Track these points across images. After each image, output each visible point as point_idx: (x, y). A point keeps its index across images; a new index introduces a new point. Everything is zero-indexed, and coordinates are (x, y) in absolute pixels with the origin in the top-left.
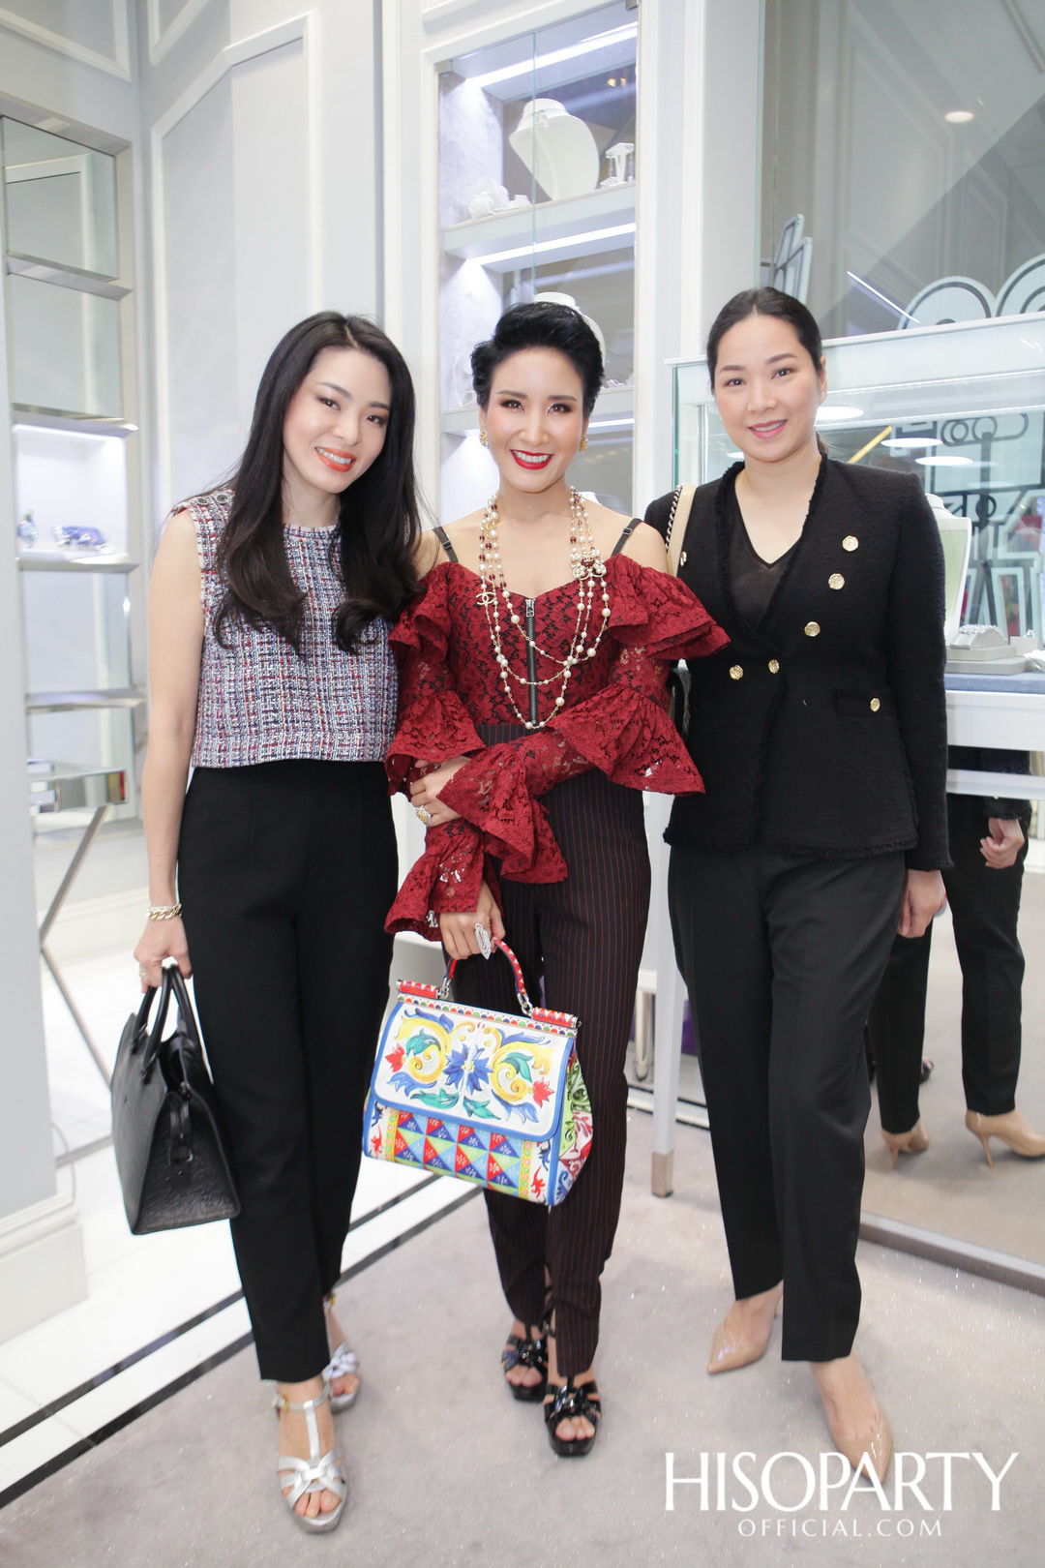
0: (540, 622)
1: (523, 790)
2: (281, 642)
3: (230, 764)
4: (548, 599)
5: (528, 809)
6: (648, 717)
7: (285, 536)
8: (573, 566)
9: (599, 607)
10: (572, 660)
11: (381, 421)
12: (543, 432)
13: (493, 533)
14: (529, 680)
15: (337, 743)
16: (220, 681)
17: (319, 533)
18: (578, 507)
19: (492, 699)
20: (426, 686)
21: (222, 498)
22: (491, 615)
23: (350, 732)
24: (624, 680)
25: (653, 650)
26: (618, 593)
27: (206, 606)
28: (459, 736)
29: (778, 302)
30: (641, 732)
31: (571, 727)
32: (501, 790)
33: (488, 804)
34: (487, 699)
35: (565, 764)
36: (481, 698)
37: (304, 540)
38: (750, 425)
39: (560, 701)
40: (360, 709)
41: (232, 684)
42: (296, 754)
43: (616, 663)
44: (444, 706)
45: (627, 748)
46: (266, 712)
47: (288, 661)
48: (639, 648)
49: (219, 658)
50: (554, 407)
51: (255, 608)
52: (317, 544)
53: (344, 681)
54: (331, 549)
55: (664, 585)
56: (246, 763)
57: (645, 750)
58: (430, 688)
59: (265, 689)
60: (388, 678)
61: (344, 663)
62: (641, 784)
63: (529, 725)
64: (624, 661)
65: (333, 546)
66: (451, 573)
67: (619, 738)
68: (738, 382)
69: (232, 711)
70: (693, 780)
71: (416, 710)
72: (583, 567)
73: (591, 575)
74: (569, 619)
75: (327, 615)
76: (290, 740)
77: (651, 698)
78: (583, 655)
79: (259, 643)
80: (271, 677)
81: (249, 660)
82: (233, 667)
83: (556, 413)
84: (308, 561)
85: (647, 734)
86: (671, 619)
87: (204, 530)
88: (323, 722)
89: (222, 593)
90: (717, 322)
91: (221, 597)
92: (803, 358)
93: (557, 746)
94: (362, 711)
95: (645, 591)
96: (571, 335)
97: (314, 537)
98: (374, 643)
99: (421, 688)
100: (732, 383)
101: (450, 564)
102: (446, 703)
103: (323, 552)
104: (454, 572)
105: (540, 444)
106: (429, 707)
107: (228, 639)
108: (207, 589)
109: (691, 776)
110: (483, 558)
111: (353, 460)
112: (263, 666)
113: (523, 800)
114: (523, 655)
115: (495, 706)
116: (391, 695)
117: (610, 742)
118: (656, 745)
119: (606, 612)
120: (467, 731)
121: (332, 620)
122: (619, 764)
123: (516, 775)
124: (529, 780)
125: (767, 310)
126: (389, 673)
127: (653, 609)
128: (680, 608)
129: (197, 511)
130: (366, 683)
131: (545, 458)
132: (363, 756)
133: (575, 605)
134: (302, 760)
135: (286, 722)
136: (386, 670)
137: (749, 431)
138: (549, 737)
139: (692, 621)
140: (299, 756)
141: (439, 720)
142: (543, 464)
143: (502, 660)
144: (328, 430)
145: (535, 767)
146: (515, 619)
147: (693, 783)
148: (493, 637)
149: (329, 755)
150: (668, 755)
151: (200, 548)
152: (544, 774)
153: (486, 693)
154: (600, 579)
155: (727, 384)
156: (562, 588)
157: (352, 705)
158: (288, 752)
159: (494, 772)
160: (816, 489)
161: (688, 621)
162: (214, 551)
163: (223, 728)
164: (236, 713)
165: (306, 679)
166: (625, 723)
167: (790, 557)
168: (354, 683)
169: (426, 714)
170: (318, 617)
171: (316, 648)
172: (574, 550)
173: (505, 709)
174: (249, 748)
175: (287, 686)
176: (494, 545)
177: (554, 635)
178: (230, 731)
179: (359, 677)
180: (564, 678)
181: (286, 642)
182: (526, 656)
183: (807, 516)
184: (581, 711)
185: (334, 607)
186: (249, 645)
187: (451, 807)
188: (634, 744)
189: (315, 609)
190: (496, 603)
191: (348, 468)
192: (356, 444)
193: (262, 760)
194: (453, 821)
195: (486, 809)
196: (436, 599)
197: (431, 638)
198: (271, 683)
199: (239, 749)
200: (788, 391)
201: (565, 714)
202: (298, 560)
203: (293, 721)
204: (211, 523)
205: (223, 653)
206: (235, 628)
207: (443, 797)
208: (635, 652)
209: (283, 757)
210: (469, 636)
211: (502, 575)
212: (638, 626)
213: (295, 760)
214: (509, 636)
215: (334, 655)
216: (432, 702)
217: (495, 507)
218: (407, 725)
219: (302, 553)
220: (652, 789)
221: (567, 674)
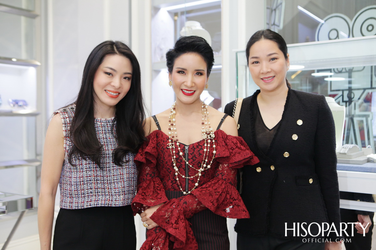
0: (190, 155)
1: (182, 217)
2: (93, 163)
3: (74, 208)
4: (193, 146)
5: (184, 224)
6: (229, 190)
7: (95, 122)
8: (202, 134)
9: (212, 150)
10: (201, 169)
11: (129, 79)
12: (193, 82)
13: (174, 120)
14: (186, 176)
15: (114, 200)
16: (71, 177)
17: (108, 120)
18: (205, 110)
19: (172, 182)
20: (148, 176)
21: (72, 108)
22: (172, 152)
23: (119, 195)
24: (220, 176)
25: (231, 166)
26: (219, 145)
27: (66, 149)
28: (159, 197)
29: (271, 34)
30: (226, 196)
31: (200, 195)
32: (174, 217)
33: (169, 221)
34: (170, 181)
35: (198, 207)
36: (168, 181)
37: (102, 124)
38: (261, 78)
39: (197, 184)
40: (123, 186)
41: (75, 179)
42: (99, 205)
43: (217, 170)
44: (154, 184)
45: (221, 201)
46: (88, 189)
47: (96, 170)
48: (226, 164)
49: (70, 169)
50: (196, 73)
51: (83, 151)
52: (107, 125)
53: (117, 176)
54: (112, 127)
55: (235, 142)
56: (80, 208)
57: (228, 203)
58: (150, 176)
59: (87, 181)
60: (134, 174)
61: (117, 169)
62: (226, 215)
63: (185, 193)
64: (220, 169)
65: (113, 125)
66: (158, 134)
67: (218, 198)
68: (257, 62)
69: (75, 189)
70: (245, 214)
71: (145, 185)
72: (206, 135)
73: (209, 138)
74: (201, 154)
75: (111, 152)
76: (96, 200)
77: (230, 183)
78: (206, 167)
79: (86, 164)
80: (89, 177)
81: (81, 170)
82: (75, 172)
83: (197, 76)
84: (104, 132)
85: (228, 196)
86: (237, 155)
87: (65, 122)
88: (109, 192)
89: (72, 145)
90: (249, 41)
91: (71, 147)
92: (281, 55)
93: (195, 200)
94: (124, 187)
95: (228, 144)
96: (203, 48)
97: (106, 122)
98: (127, 162)
99: (147, 176)
100: (255, 63)
101: (158, 131)
102: (155, 183)
103: (109, 128)
104: (159, 134)
105: (192, 87)
106: (149, 184)
107: (74, 162)
108: (66, 143)
109: (245, 212)
110: (170, 129)
111: (119, 93)
112: (87, 172)
113: (182, 221)
114: (184, 167)
115: (173, 184)
116: (135, 180)
117: (214, 200)
118: (232, 201)
119: (214, 152)
120: (162, 193)
121: (112, 154)
122: (218, 208)
123: (180, 211)
124: (185, 212)
125: (267, 37)
126: (134, 172)
127: (231, 151)
128: (240, 150)
129: (63, 114)
130: (125, 176)
131: (193, 92)
132: (124, 204)
133: (203, 149)
134: (101, 207)
135: (95, 193)
136: (132, 171)
137: (261, 80)
138: (192, 197)
139: (245, 156)
140: (100, 205)
141: (152, 189)
142: (192, 94)
143: (176, 169)
144: (109, 84)
145: (187, 208)
146: (181, 154)
147: (245, 215)
148: (173, 160)
149: (111, 204)
150: (236, 205)
151: (64, 129)
152: (190, 210)
153: (170, 179)
154: (212, 139)
155: (253, 63)
156: (198, 142)
157: (120, 185)
158: (95, 204)
159: (171, 209)
160: (287, 101)
161: (243, 156)
162: (69, 129)
163: (71, 194)
164: (76, 190)
165: (103, 176)
166: (220, 193)
167: (278, 127)
168: (121, 177)
169: (148, 187)
170: (107, 153)
171: (106, 165)
172: (203, 127)
173: (176, 186)
174: (81, 202)
175: (96, 179)
176: (174, 124)
177: (195, 160)
178: (74, 196)
179: (122, 174)
180: (198, 176)
181: (95, 163)
182: (185, 167)
183: (284, 111)
184: (204, 188)
185: (113, 149)
186: (81, 164)
187: (155, 222)
188: (223, 200)
189: (106, 150)
190: (174, 147)
191: (117, 97)
192: (120, 88)
193: (86, 207)
194: (156, 227)
195: (168, 223)
196: (153, 145)
197: (150, 159)
198: (90, 179)
199: (77, 203)
200: (276, 66)
201: (198, 189)
202: (100, 132)
203: (98, 192)
204: (68, 119)
205: (72, 167)
206: (76, 158)
207: (152, 218)
208: (224, 165)
209: (94, 206)
210: (164, 159)
211: (177, 136)
212: (226, 157)
213: (98, 207)
214: (179, 159)
215: (113, 167)
216: (150, 182)
217: (174, 109)
218: (140, 191)
219: (101, 129)
220: (230, 217)
221: (200, 175)
